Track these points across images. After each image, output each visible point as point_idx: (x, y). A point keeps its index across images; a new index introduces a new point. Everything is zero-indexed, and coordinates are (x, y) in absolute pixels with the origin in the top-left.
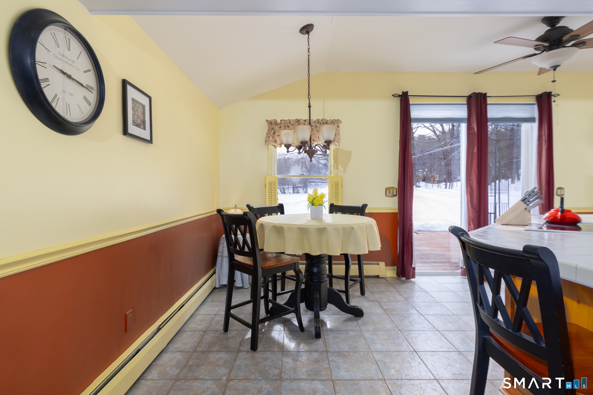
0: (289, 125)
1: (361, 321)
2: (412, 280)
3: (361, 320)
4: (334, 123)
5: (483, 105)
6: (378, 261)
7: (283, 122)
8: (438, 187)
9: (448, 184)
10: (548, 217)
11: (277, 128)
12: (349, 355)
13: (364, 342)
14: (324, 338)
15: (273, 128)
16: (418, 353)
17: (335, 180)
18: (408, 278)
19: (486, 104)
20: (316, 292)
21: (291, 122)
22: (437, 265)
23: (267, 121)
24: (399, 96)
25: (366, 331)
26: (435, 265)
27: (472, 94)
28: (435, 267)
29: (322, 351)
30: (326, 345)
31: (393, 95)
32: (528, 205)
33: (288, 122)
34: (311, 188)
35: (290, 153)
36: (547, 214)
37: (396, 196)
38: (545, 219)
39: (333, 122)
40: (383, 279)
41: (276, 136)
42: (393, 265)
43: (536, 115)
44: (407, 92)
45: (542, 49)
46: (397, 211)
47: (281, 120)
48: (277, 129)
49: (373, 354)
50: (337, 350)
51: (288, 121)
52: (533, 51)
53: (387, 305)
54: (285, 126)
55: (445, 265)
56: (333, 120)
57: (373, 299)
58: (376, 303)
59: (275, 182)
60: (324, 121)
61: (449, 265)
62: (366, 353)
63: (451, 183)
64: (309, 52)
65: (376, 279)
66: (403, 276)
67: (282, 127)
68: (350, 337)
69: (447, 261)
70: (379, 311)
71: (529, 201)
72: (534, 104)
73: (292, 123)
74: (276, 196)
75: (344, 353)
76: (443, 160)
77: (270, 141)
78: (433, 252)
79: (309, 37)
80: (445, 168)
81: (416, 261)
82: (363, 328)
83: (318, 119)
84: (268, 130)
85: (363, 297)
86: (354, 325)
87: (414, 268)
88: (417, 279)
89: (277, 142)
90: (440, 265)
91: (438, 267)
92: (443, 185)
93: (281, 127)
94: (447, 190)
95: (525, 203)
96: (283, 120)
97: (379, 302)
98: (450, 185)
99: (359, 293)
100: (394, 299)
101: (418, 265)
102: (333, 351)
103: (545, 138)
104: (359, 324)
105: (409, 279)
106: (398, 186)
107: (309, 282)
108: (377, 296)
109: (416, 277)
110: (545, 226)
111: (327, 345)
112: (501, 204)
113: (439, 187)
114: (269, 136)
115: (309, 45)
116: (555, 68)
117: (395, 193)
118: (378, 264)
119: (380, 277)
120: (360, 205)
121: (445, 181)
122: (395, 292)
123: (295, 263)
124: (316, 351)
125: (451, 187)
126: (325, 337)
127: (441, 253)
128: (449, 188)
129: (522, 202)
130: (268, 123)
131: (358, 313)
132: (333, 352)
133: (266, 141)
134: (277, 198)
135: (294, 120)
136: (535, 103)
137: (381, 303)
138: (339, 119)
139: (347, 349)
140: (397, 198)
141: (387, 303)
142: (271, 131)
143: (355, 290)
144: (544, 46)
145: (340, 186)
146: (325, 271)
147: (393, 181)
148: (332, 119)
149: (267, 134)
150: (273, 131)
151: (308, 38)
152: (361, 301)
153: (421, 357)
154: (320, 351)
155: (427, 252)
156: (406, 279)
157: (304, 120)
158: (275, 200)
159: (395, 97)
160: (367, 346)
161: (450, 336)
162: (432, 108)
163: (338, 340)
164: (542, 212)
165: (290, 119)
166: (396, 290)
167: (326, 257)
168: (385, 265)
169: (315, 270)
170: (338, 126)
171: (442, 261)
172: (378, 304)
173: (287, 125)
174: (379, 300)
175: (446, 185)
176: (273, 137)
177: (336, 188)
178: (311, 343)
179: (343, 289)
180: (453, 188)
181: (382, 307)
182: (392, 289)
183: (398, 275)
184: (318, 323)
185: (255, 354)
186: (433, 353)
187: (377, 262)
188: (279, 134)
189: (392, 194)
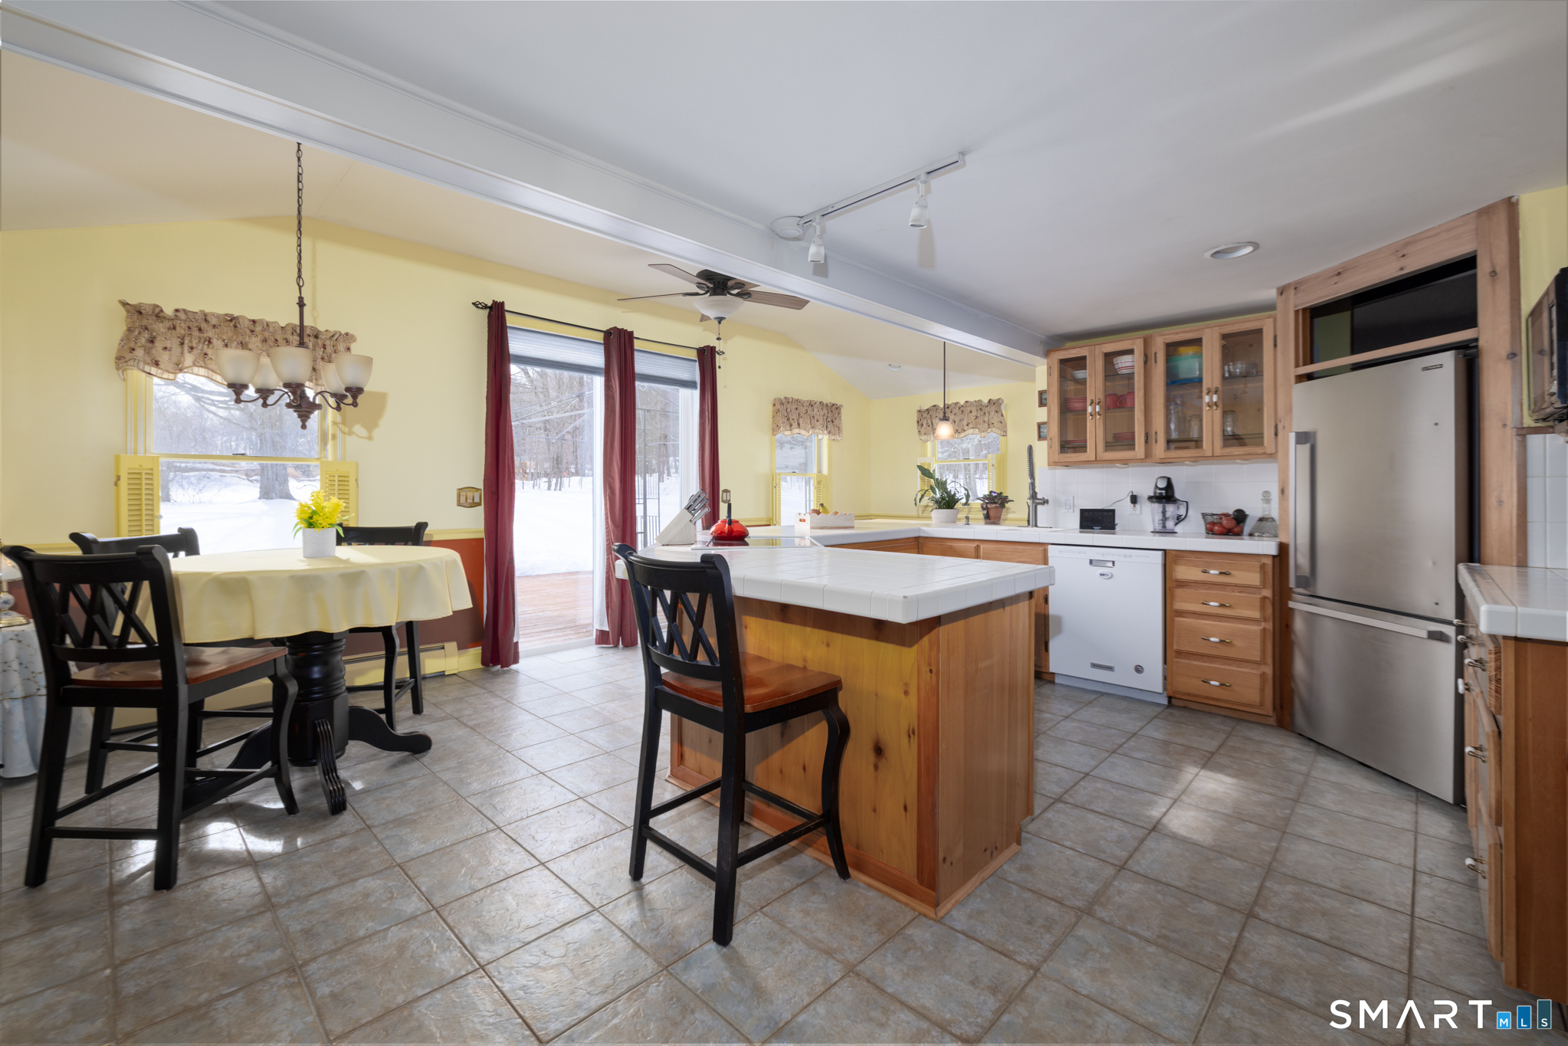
0: (204, 325)
1: (427, 758)
2: (514, 667)
3: (427, 756)
4: (336, 340)
5: (628, 351)
6: (442, 642)
7: (182, 316)
8: (534, 487)
9: (554, 481)
10: (715, 532)
11: (161, 327)
12: (421, 817)
13: (446, 787)
14: (353, 808)
15: (149, 327)
16: (546, 773)
17: (338, 470)
18: (506, 664)
19: (632, 350)
20: (322, 722)
21: (208, 319)
22: (552, 635)
23: (124, 304)
24: (486, 307)
25: (444, 770)
26: (548, 636)
27: (611, 329)
28: (549, 640)
29: (357, 831)
30: (361, 818)
31: (474, 304)
32: (693, 515)
33: (200, 317)
34: (186, 486)
35: (242, 405)
36: (713, 528)
37: (479, 504)
38: (712, 534)
39: (335, 338)
40: (455, 677)
41: (160, 349)
42: (474, 644)
43: (698, 379)
44: (502, 304)
45: (706, 289)
46: (482, 535)
47: (177, 310)
48: (162, 330)
49: (469, 800)
50: (391, 817)
51: (199, 314)
52: (695, 289)
53: (474, 719)
54: (189, 328)
55: (567, 633)
56: (336, 333)
57: (443, 715)
58: (450, 721)
59: (150, 472)
60: (309, 332)
61: (573, 632)
62: (454, 803)
63: (559, 480)
64: (299, 181)
65: (439, 680)
66: (495, 664)
67: (178, 328)
68: (414, 790)
69: (571, 625)
70: (461, 732)
71: (694, 510)
72: (696, 361)
73: (214, 321)
74: (152, 510)
75: (409, 817)
76: (542, 431)
77: (137, 361)
78: (541, 613)
79: (301, 149)
80: (546, 447)
81: (521, 633)
82: (436, 768)
83: (292, 324)
84: (129, 330)
85: (418, 717)
86: (416, 770)
87: (517, 643)
88: (523, 666)
89: (161, 366)
90: (557, 634)
91: (554, 639)
92: (543, 482)
93: (174, 328)
94: (552, 492)
95: (690, 512)
96: (185, 311)
97: (456, 719)
98: (556, 484)
99: (410, 712)
100: (485, 706)
101: (525, 639)
102: (383, 821)
103: (708, 414)
104: (426, 764)
105: (508, 665)
106: (484, 485)
107: (302, 703)
108: (449, 709)
109: (520, 661)
110: (712, 543)
111: (365, 817)
112: (648, 518)
113: (536, 487)
114: (132, 345)
115: (299, 166)
116: (720, 320)
117: (477, 500)
118: (443, 648)
119: (446, 673)
120: (411, 523)
121: (547, 475)
122: (484, 694)
123: (275, 660)
124: (343, 835)
125: (558, 488)
126: (356, 806)
127: (556, 614)
128: (555, 490)
129: (686, 511)
130: (128, 311)
131: (418, 745)
132: (383, 824)
133: (119, 358)
134: (156, 514)
135: (218, 316)
136: (697, 359)
137: (461, 719)
139: (412, 810)
140: (481, 510)
141: (473, 717)
142: (140, 333)
143: (403, 704)
144: (708, 287)
145: (352, 483)
146: (341, 671)
147: (474, 475)
148: (332, 329)
149: (125, 339)
150: (146, 335)
151: (296, 149)
152: (416, 725)
153: (553, 778)
154: (353, 831)
155: (529, 615)
156: (501, 667)
157: (250, 320)
158: (152, 520)
159: (478, 307)
160: (454, 793)
161: (592, 736)
162: (546, 342)
163: (387, 802)
164: (707, 527)
165: (207, 310)
166: (484, 691)
167: (344, 640)
168: (456, 648)
169: (316, 673)
170: (349, 349)
171: (559, 627)
172: (456, 721)
173: (195, 324)
174: (456, 715)
175: (549, 482)
176: (148, 351)
177: (341, 488)
178: (325, 825)
179: (382, 705)
180: (562, 489)
181: (465, 725)
182: (477, 690)
183: (484, 662)
184: (335, 782)
185: (174, 894)
186: (570, 766)
187: (441, 644)
188: (168, 346)
189: (471, 501)
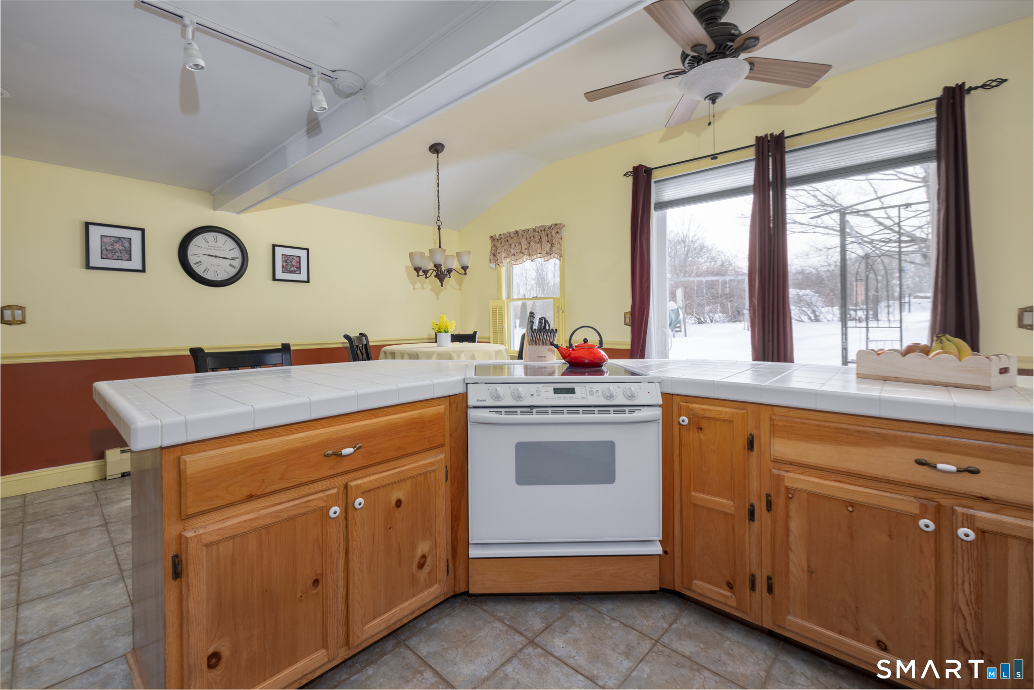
0: (509, 239)
7: (502, 236)
11: (498, 244)
17: (557, 303)
23: (490, 237)
24: (630, 173)
31: (624, 175)
33: (508, 235)
41: (498, 253)
47: (500, 235)
56: (552, 225)
59: (501, 307)
60: (541, 229)
73: (512, 235)
74: (502, 324)
77: (492, 261)
93: (501, 243)
130: (491, 240)
138: (558, 222)
145: (561, 311)
158: (502, 328)
159: (628, 176)
162: (697, 180)
173: (506, 239)
176: (495, 255)
